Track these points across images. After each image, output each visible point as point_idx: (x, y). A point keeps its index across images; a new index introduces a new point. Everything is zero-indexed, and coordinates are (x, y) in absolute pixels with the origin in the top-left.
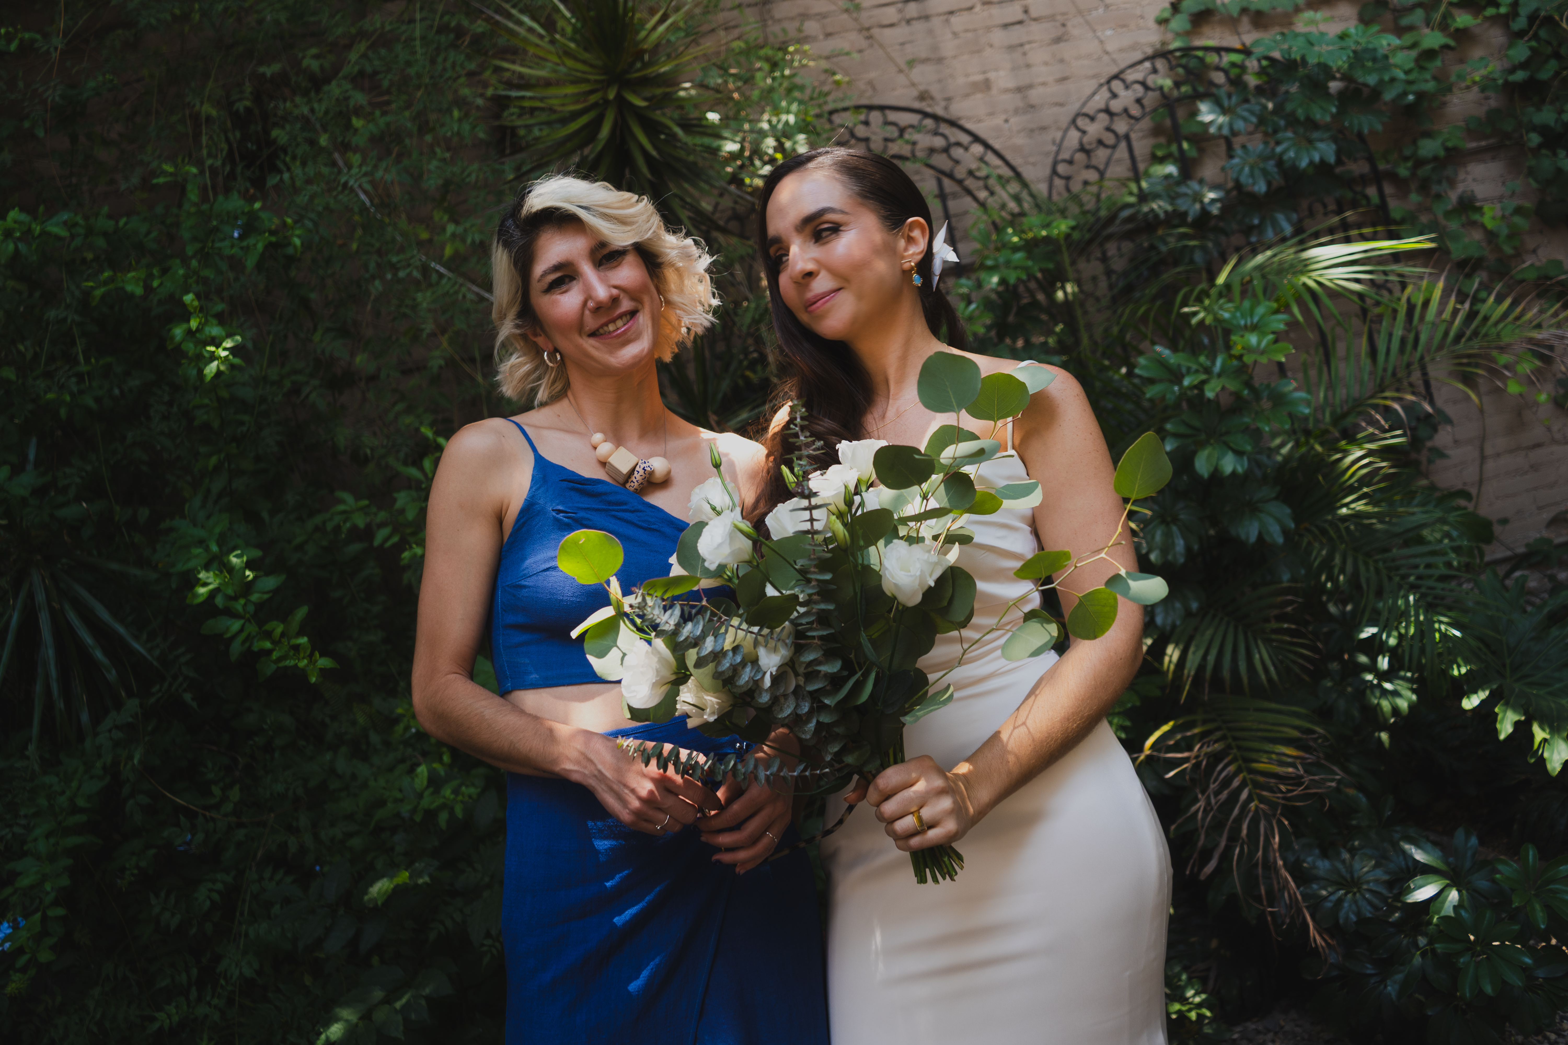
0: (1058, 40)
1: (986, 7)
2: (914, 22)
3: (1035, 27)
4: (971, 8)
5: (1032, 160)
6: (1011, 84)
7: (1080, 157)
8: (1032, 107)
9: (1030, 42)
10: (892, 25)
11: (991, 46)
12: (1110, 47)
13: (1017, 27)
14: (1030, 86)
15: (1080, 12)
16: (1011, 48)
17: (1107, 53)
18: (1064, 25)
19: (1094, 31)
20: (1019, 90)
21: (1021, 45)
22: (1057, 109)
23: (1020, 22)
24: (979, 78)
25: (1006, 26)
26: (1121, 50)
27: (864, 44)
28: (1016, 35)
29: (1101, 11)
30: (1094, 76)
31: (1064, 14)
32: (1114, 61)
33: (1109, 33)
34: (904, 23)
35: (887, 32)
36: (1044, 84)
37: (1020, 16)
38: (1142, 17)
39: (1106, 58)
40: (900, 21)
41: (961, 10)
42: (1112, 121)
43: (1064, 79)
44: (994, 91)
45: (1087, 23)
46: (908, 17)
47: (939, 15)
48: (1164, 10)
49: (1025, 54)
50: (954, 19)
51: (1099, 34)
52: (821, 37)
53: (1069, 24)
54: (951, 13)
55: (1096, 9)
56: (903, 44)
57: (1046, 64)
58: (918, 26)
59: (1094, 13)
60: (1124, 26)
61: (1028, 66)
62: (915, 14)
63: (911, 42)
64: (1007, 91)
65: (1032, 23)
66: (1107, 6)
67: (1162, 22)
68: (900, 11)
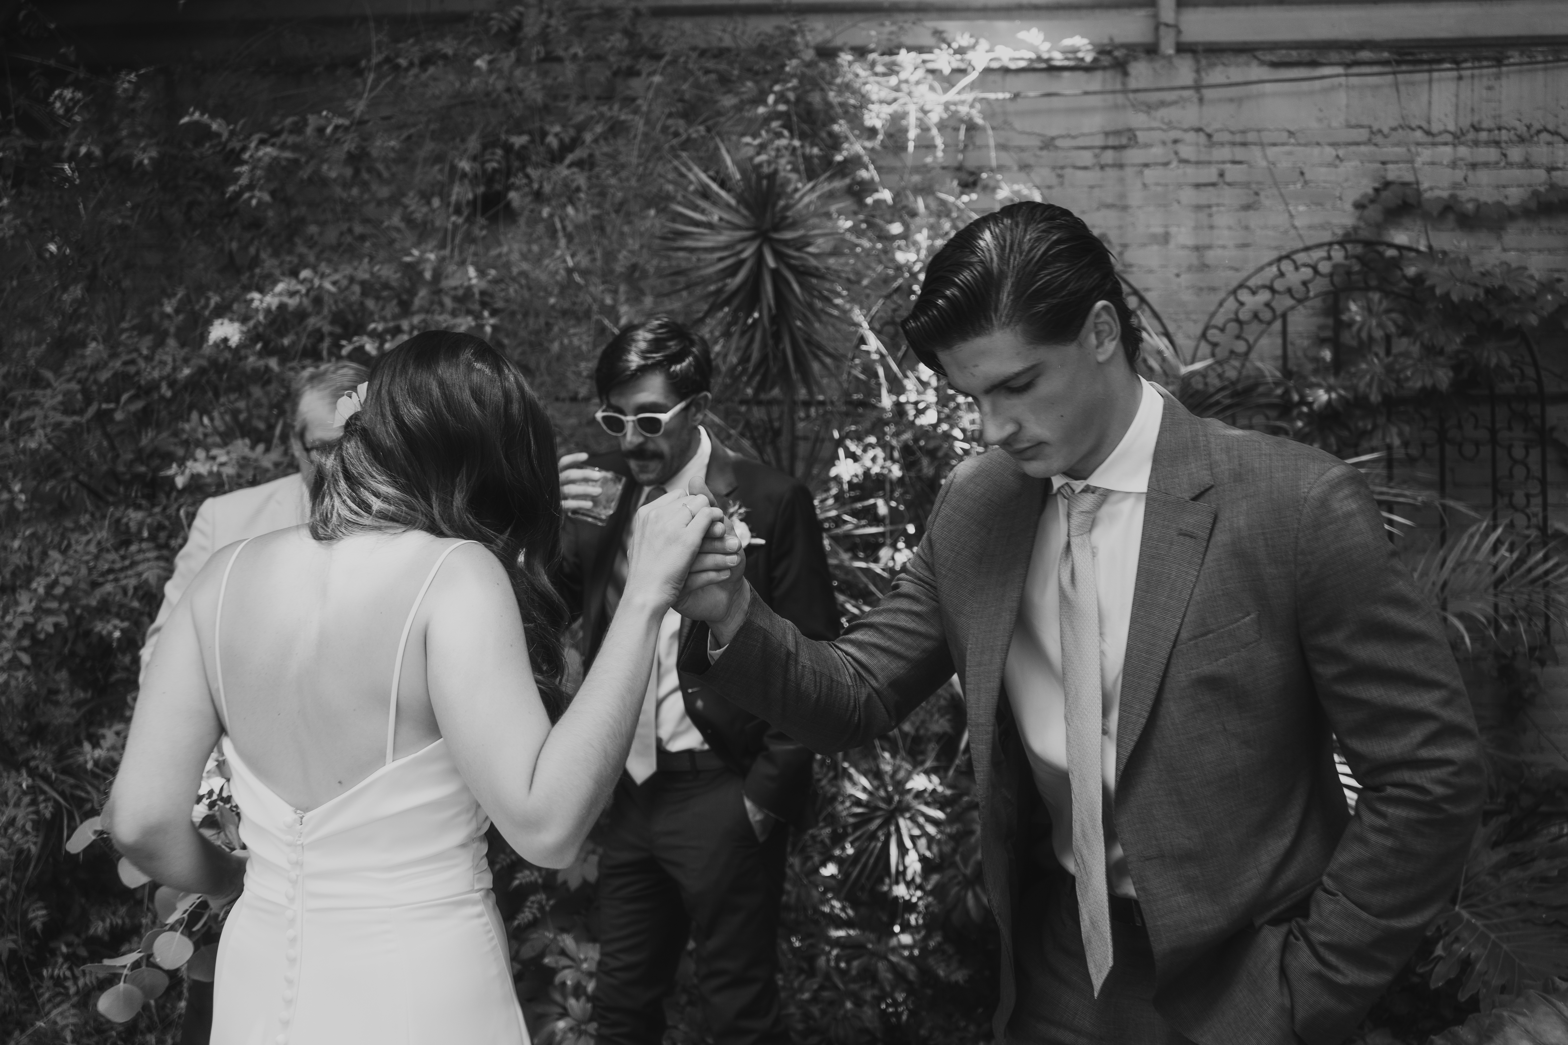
0: (1247, 207)
1: (1181, 165)
2: (1107, 169)
3: (1227, 191)
4: (1166, 164)
5: (1194, 317)
6: (1190, 242)
7: (1233, 327)
8: (1207, 266)
9: (1218, 205)
10: (1085, 168)
11: (1179, 202)
12: (1297, 223)
13: (1210, 188)
14: (1209, 247)
15: (1276, 184)
16: (1198, 208)
17: (1295, 228)
18: (1257, 194)
19: (1287, 204)
20: (1197, 248)
21: (1209, 206)
22: (1230, 273)
23: (1213, 185)
24: (1159, 230)
25: (1198, 186)
26: (1311, 227)
27: (1054, 181)
28: (1206, 196)
29: (1299, 186)
30: (1276, 248)
31: (1259, 183)
32: (1300, 237)
33: (1302, 208)
34: (1097, 168)
35: (1080, 174)
36: (1224, 247)
37: (1214, 178)
38: (1340, 198)
39: (1293, 232)
40: (1094, 165)
41: (1156, 164)
42: (1273, 298)
43: (1245, 245)
44: (1172, 245)
45: (1282, 195)
46: (1103, 162)
47: (1133, 165)
48: (1365, 195)
49: (1210, 215)
50: (1147, 172)
51: (1291, 208)
52: (1015, 168)
53: (1262, 194)
54: (1146, 165)
55: (1294, 183)
56: (1092, 187)
57: (1230, 228)
58: (1111, 173)
59: (1292, 187)
60: (1320, 204)
61: (1211, 227)
62: (1110, 161)
63: (1100, 186)
64: (1184, 247)
65: (1226, 187)
66: (1306, 182)
67: (1359, 206)
68: (1096, 156)
